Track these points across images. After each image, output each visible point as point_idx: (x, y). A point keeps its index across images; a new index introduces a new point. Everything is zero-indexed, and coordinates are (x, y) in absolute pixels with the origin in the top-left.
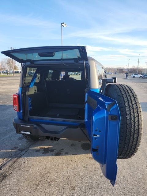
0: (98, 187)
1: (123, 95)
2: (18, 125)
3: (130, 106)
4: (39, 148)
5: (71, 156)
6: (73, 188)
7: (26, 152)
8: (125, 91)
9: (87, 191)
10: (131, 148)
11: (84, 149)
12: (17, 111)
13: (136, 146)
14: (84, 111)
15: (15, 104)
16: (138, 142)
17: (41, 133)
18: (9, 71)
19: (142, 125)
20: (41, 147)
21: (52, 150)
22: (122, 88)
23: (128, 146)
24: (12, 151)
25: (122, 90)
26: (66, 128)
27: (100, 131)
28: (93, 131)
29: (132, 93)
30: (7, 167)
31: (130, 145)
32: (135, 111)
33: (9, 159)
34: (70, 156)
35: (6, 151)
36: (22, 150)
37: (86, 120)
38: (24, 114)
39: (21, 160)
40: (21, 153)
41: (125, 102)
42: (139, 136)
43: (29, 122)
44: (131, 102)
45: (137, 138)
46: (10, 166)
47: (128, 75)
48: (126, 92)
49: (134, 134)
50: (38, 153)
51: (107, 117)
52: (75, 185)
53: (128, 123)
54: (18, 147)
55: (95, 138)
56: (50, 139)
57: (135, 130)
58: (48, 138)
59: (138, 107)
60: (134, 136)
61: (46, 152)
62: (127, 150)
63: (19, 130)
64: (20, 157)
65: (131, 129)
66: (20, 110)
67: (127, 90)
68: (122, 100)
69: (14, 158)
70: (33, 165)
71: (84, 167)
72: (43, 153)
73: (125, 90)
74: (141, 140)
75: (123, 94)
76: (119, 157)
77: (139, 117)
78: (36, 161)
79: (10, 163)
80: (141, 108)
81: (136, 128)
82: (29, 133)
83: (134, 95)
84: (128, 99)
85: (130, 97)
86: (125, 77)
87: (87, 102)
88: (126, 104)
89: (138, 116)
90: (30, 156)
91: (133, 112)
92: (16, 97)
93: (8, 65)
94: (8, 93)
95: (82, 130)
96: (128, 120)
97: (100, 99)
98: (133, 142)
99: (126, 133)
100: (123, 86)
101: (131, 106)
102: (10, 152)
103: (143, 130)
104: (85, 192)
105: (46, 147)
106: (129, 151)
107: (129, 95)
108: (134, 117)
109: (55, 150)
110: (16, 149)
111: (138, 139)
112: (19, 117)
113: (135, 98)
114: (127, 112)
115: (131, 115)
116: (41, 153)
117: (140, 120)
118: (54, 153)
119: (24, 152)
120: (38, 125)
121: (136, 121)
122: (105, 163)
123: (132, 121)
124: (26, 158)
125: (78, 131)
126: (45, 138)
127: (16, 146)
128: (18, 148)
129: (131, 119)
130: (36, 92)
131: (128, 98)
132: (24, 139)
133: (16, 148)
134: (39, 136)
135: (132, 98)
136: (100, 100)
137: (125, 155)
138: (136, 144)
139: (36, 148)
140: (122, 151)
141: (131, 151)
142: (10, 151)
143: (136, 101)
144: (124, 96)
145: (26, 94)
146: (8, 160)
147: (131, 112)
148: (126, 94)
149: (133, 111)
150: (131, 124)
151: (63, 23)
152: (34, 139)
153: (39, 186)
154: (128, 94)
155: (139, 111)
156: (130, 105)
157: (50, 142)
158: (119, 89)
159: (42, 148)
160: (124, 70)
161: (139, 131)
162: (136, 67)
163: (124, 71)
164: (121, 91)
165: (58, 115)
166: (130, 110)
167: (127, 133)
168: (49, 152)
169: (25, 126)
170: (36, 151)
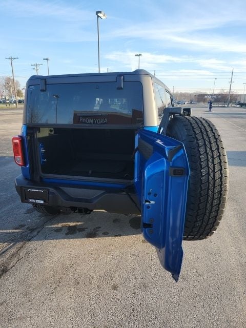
0: (156, 285)
1: (197, 136)
2: (24, 189)
3: (207, 154)
4: (60, 225)
5: (113, 238)
6: (115, 288)
7: (39, 232)
8: (200, 128)
9: (137, 291)
10: (208, 223)
11: (133, 227)
12: (19, 165)
13: (216, 219)
14: (133, 163)
15: (16, 153)
16: (219, 212)
17: (62, 201)
18: (8, 100)
19: (227, 185)
20: (64, 224)
21: (82, 229)
22: (196, 122)
23: (203, 219)
24: (15, 231)
25: (195, 126)
26: (103, 194)
27: (155, 195)
28: (144, 195)
29: (213, 132)
30: (7, 256)
31: (206, 217)
32: (216, 161)
33: (12, 244)
34: (111, 238)
35: (5, 231)
36: (32, 230)
37: (136, 180)
38: (33, 170)
39: (31, 245)
40: (29, 234)
41: (199, 147)
42: (221, 202)
43: (42, 183)
44: (211, 146)
45: (219, 206)
46: (13, 255)
47: (213, 105)
48: (203, 130)
49: (213, 199)
50: (58, 234)
51: (167, 172)
52: (118, 282)
53: (203, 182)
54: (25, 225)
55: (148, 207)
56: (77, 211)
57: (214, 194)
58: (74, 209)
59: (221, 154)
60: (212, 203)
61: (72, 232)
62: (201, 226)
63: (25, 197)
64: (29, 240)
65: (208, 191)
66: (25, 163)
67: (204, 127)
68: (195, 142)
69: (18, 241)
70: (50, 252)
71: (134, 255)
72: (67, 234)
73: (200, 126)
74: (224, 210)
75: (197, 132)
76: (187, 237)
77: (222, 172)
79: (13, 250)
80: (226, 157)
81: (217, 189)
82: (42, 202)
83: (216, 134)
84: (205, 142)
85: (209, 138)
86: (208, 109)
87: (137, 149)
88: (202, 150)
89: (221, 170)
90: (46, 239)
91: (213, 163)
92: (17, 141)
93: (7, 89)
94: (7, 137)
95: (130, 196)
96: (203, 176)
97: (158, 141)
98: (211, 212)
99: (199, 198)
100: (197, 120)
101: (210, 153)
102: (13, 233)
103: (227, 193)
104: (135, 293)
105: (72, 224)
106: (204, 227)
107: (207, 135)
108: (214, 172)
109: (87, 228)
110: (23, 228)
111: (219, 208)
112: (24, 175)
113: (216, 139)
114: (202, 163)
115: (209, 168)
116: (64, 234)
117: (223, 176)
118: (85, 233)
119: (35, 233)
120: (56, 188)
121: (217, 177)
122: (163, 247)
123: (211, 179)
124: (39, 243)
125: (123, 197)
126: (69, 209)
127: (22, 223)
128: (26, 227)
129: (208, 174)
130: (53, 133)
131: (204, 140)
132: (36, 211)
133: (21, 226)
134: (59, 206)
135: (213, 140)
136: (158, 143)
137: (197, 233)
138: (216, 216)
139: (55, 226)
140: (193, 228)
141: (207, 228)
142: (13, 231)
143: (218, 145)
144: (199, 136)
145: (34, 136)
146: (9, 246)
147: (210, 164)
148: (202, 133)
149: (213, 161)
150: (209, 183)
151: (100, 12)
152: (52, 211)
153: (60, 285)
154: (205, 133)
155: (222, 161)
156: (208, 152)
157: (77, 215)
158: (191, 124)
159: (65, 226)
160: (206, 97)
161: (221, 194)
162: (226, 91)
163: (206, 99)
164: (194, 128)
165: (90, 172)
166: (208, 160)
167: (201, 198)
168: (76, 233)
169: (34, 190)
170: (55, 231)
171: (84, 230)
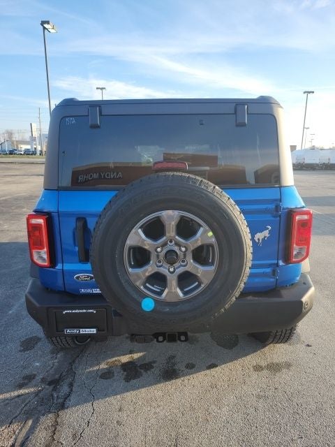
2: (54, 311)
4: (103, 365)
7: (71, 385)
11: (224, 346)
20: (109, 360)
21: (147, 364)
33: (30, 422)
39: (72, 416)
50: (110, 382)
61: (133, 374)
63: (55, 326)
64: (63, 407)
69: (42, 413)
72: (127, 379)
78: (120, 410)
79: (42, 435)
82: (94, 331)
90: (94, 397)
92: (40, 221)
102: (19, 396)
109: (154, 362)
110: (34, 382)
116: (123, 381)
118: (155, 372)
119: (65, 389)
124: (86, 407)
127: (27, 372)
128: (39, 378)
133: (29, 379)
142: (16, 393)
146: (27, 427)
159: (115, 365)
168: (141, 374)
169: (77, 311)
170: (101, 377)
171: (153, 367)
